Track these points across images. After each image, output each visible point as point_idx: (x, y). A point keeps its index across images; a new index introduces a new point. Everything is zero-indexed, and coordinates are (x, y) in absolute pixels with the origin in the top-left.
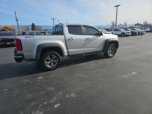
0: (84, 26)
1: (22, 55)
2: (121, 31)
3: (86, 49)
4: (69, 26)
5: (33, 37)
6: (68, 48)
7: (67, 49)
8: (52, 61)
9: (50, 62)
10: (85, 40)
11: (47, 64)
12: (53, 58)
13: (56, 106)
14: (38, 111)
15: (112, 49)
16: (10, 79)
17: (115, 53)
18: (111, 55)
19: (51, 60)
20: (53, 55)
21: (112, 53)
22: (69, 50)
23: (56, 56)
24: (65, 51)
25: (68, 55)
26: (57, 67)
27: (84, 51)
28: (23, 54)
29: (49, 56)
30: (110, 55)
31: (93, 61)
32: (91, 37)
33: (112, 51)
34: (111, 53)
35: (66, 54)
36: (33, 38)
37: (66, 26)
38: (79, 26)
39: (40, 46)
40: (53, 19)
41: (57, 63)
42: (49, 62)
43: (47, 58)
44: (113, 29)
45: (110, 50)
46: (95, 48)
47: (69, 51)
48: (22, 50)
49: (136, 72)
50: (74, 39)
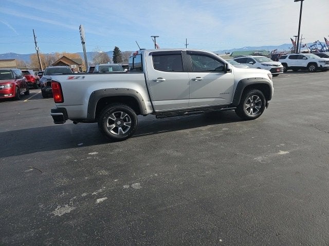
0: (188, 53)
1: (63, 110)
2: (307, 59)
3: (191, 101)
4: (155, 55)
5: (84, 77)
6: (152, 99)
7: (150, 100)
8: (119, 123)
9: (116, 124)
10: (189, 83)
11: (109, 129)
12: (122, 118)
13: (98, 201)
14: (67, 206)
15: (256, 102)
16: (44, 153)
17: (262, 110)
18: (253, 115)
19: (117, 121)
20: (122, 113)
21: (255, 110)
22: (155, 103)
23: (127, 115)
24: (146, 104)
25: (154, 113)
26: (130, 135)
27: (188, 104)
28: (64, 108)
29: (113, 114)
30: (249, 114)
31: (209, 126)
32: (203, 75)
33: (254, 106)
34: (252, 109)
35: (148, 111)
36: (82, 80)
37: (150, 54)
38: (178, 54)
39: (94, 94)
40: (155, 37)
41: (130, 127)
42: (114, 126)
43: (110, 118)
44: (289, 55)
45: (249, 102)
46: (214, 99)
47: (154, 105)
48: (63, 101)
49: (289, 150)
50: (164, 80)
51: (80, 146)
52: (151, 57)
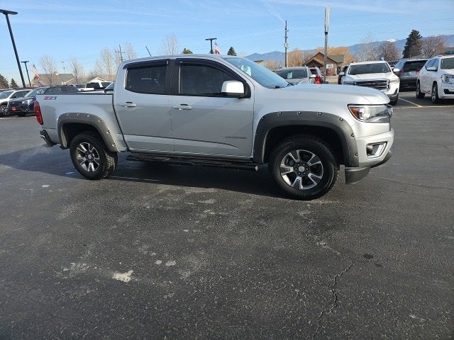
5: (56, 98)
6: (124, 131)
7: (121, 133)
9: (87, 158)
10: (170, 113)
11: (80, 162)
12: (90, 151)
15: (310, 164)
20: (89, 144)
23: (93, 148)
24: (114, 137)
25: (128, 151)
27: (175, 147)
28: (46, 131)
31: (211, 190)
33: (306, 172)
34: (299, 178)
36: (55, 101)
37: (124, 68)
41: (99, 164)
43: (78, 148)
45: (293, 162)
48: (43, 123)
50: (135, 105)
51: (68, 176)
52: (126, 71)
